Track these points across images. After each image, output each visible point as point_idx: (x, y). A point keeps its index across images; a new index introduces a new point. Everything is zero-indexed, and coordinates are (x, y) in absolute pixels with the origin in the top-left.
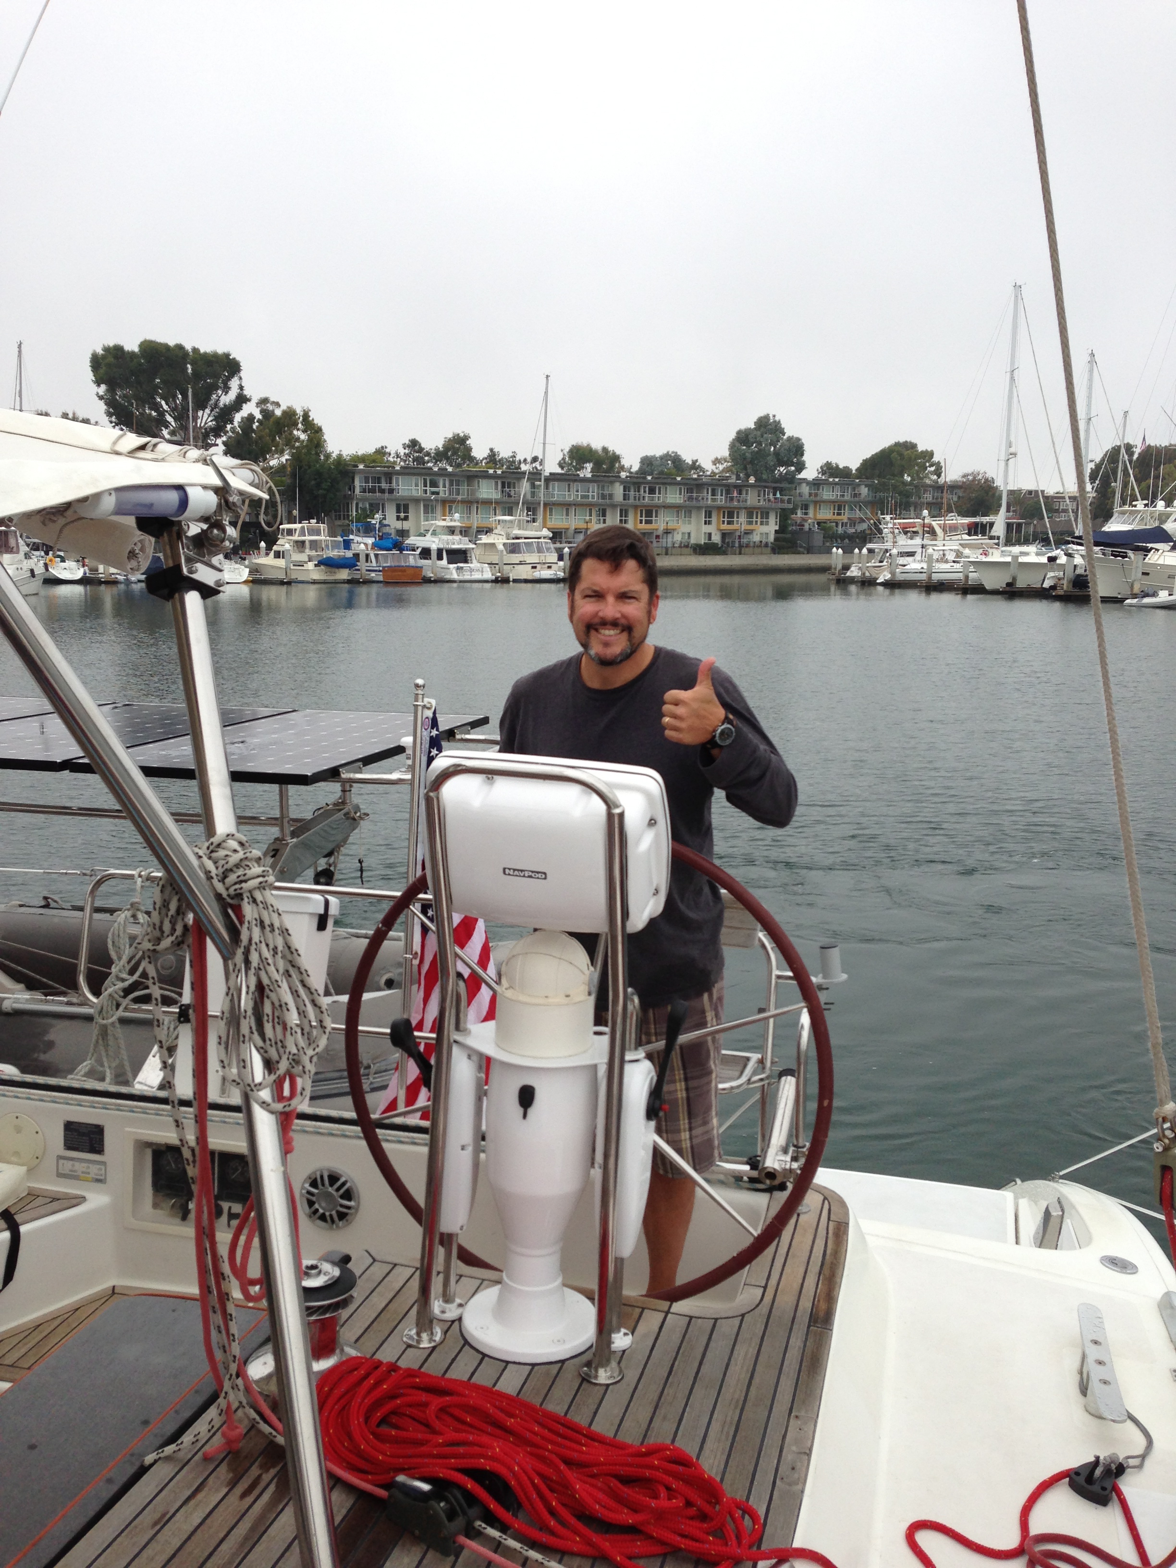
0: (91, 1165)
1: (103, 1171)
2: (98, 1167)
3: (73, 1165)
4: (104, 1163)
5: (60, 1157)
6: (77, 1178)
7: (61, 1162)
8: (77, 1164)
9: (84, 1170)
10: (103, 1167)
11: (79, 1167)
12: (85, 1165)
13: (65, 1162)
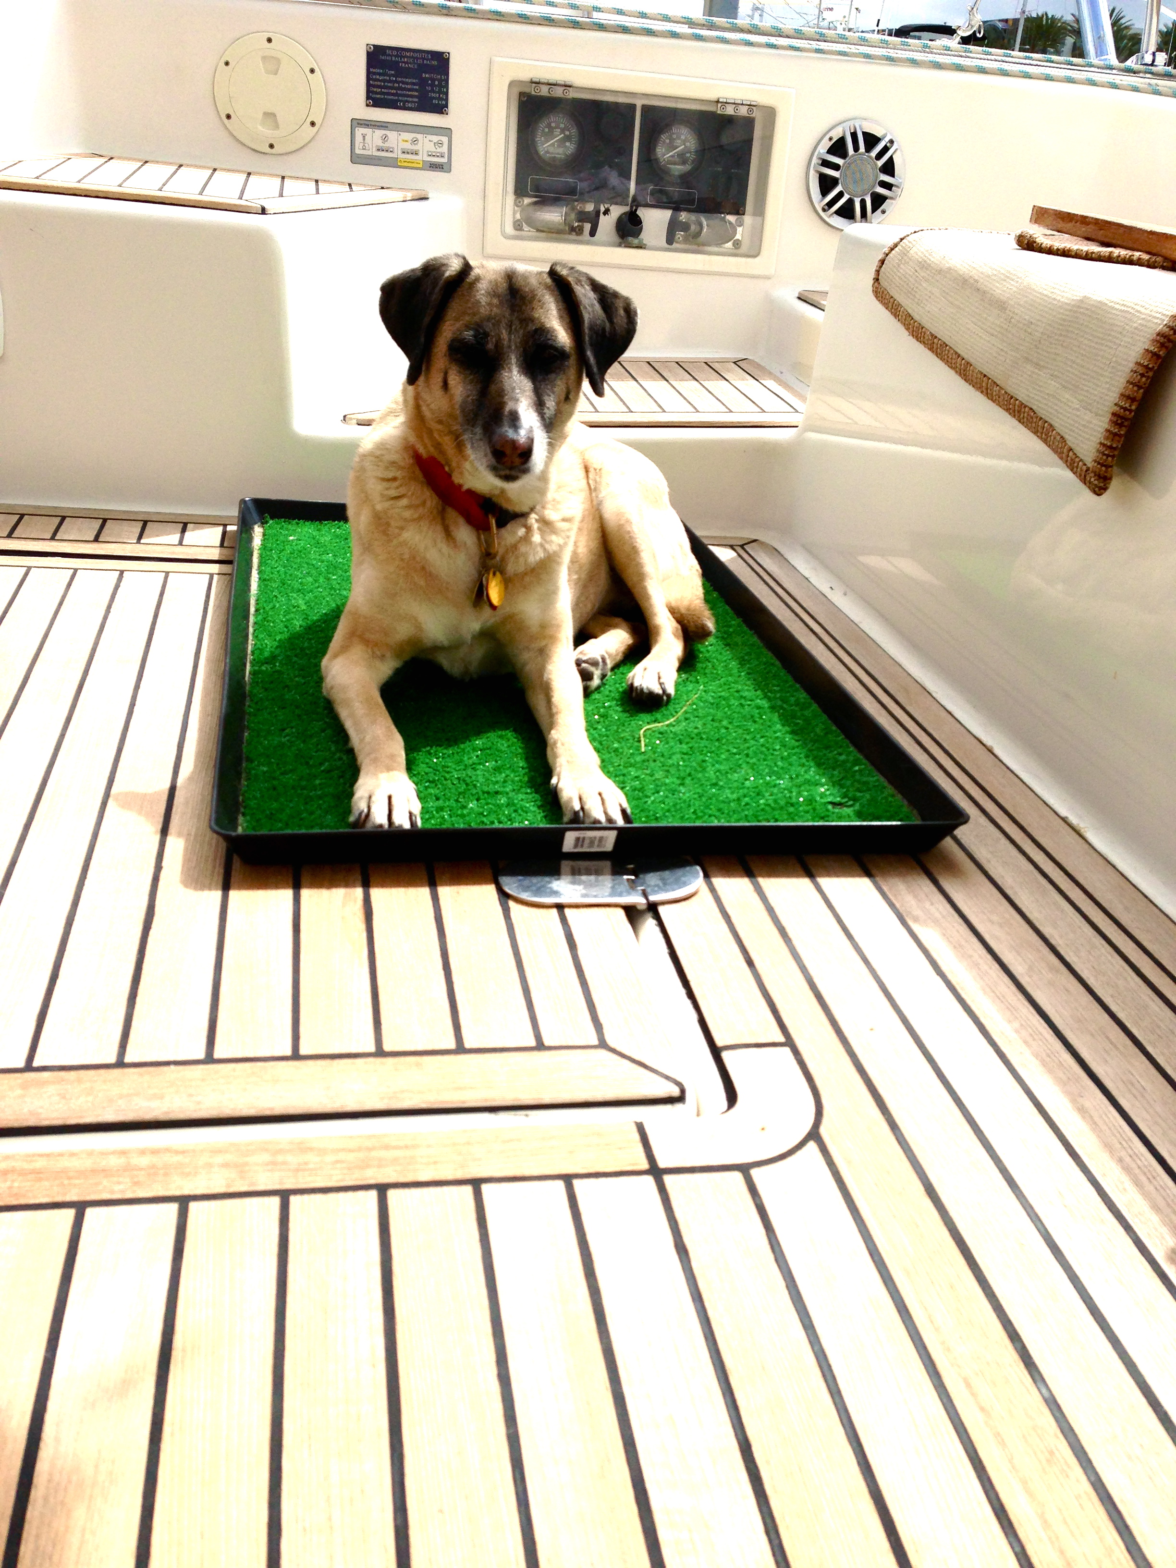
0: (419, 136)
1: (445, 149)
2: (435, 138)
3: (385, 138)
4: (447, 132)
5: (357, 123)
6: (393, 163)
7: (360, 131)
8: (392, 135)
9: (408, 146)
10: (445, 140)
11: (398, 141)
12: (409, 136)
13: (368, 131)
